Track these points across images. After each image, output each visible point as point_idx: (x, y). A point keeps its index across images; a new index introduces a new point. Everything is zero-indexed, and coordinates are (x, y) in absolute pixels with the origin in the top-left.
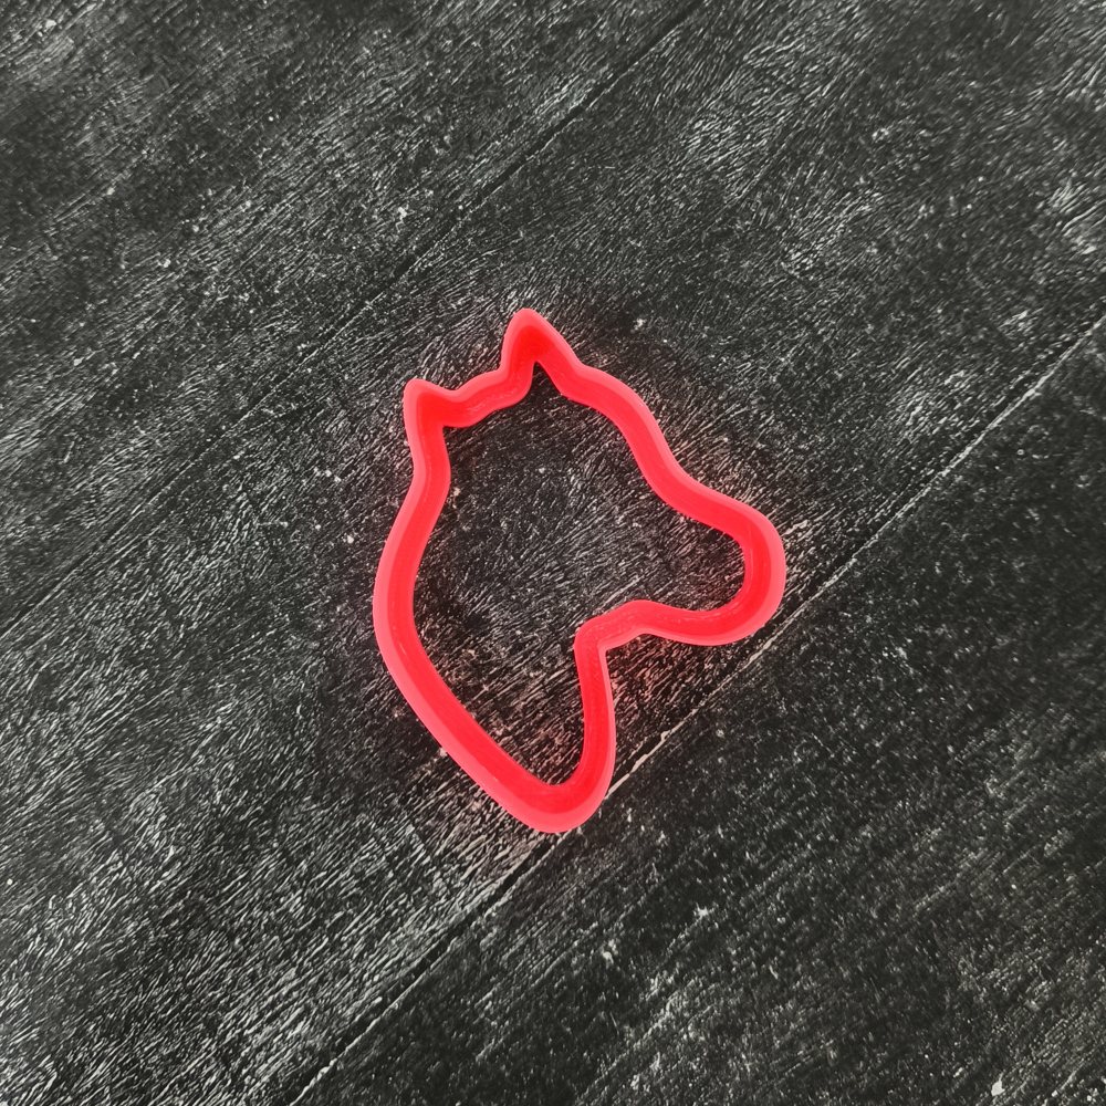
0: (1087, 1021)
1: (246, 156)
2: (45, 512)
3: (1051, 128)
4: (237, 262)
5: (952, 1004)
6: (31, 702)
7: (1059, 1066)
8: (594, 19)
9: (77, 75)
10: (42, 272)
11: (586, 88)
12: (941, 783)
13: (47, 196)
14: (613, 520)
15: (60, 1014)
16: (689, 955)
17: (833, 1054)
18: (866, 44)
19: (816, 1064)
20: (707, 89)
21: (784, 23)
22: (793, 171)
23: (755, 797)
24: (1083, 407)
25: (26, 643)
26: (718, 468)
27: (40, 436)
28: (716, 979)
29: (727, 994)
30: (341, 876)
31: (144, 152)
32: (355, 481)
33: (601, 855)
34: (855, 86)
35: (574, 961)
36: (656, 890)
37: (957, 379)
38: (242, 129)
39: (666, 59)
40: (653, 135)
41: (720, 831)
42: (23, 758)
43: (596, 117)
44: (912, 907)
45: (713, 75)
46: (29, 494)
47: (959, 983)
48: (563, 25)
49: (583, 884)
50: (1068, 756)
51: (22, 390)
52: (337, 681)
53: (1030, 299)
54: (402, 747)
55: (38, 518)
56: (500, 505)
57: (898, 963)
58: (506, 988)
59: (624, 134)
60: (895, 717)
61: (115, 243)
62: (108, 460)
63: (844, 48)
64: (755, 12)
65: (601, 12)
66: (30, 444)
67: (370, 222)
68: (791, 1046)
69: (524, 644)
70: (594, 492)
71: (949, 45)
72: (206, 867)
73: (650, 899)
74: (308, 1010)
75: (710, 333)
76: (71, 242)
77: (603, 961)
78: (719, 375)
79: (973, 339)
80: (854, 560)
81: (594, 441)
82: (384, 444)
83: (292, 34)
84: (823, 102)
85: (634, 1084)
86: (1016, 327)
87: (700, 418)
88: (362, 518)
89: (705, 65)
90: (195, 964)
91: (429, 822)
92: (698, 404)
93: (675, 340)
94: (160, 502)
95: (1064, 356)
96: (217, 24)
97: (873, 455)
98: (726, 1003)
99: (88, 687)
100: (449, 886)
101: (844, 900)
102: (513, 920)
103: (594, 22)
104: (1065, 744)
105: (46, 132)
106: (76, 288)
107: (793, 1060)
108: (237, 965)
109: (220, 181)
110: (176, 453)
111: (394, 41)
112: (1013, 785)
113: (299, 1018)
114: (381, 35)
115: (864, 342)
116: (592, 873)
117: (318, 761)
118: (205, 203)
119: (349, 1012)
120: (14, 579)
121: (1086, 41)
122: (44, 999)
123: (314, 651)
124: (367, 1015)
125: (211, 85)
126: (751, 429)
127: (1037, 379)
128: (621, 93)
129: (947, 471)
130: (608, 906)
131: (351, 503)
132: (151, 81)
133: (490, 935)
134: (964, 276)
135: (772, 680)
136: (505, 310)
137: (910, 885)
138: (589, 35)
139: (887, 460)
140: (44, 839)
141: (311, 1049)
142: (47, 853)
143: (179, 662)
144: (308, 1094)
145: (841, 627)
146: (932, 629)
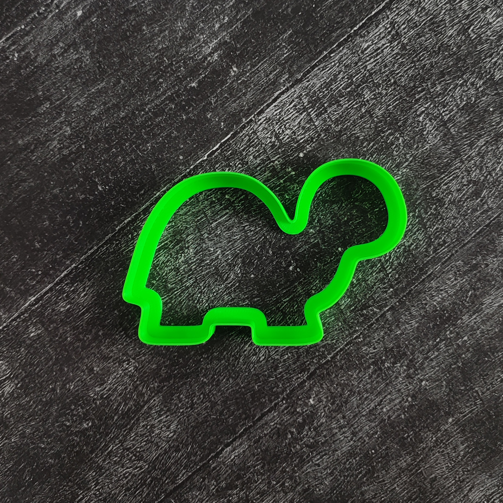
1: (386, 433)
2: (479, 269)
3: (10, 422)
4: (391, 382)
5: (94, 46)
7: (54, 21)
8: (217, 491)
9: (468, 480)
10: (483, 382)
13: (480, 420)
14: (222, 252)
16: (200, 68)
18: (91, 469)
20: (166, 452)
21: (127, 483)
22: (129, 409)
23: (168, 130)
24: (10, 291)
25: (487, 211)
27: (482, 304)
28: (190, 58)
29: (186, 52)
30: (347, 105)
31: (434, 439)
33: (235, 109)
34: (97, 449)
35: (249, 67)
36: (213, 94)
37: (64, 307)
38: (387, 447)
39: (184, 469)
41: (184, 117)
43: (219, 442)
45: (163, 459)
46: (487, 278)
48: (231, 489)
52: (347, 187)
53: (28, 342)
54: (319, 158)
55: (483, 266)
56: (272, 261)
58: (278, 57)
60: (105, 161)
61: (448, 394)
62: (451, 291)
64: (141, 489)
65: (213, 494)
66: (487, 301)
67: (327, 397)
70: (229, 265)
72: (406, 111)
74: (362, 52)
77: (237, 67)
79: (55, 325)
80: (117, 229)
81: (228, 288)
83: (362, 494)
84: (113, 442)
85: (227, 18)
86: (36, 329)
90: (410, 72)
91: (309, 126)
94: (427, 271)
95: (16, 315)
99: (459, 190)
100: (301, 99)
102: (275, 84)
103: (217, 489)
107: (161, 26)
109: (398, 422)
111: (313, 487)
112: (59, 131)
114: (320, 490)
116: (239, 103)
118: (405, 411)
119: (345, 51)
122: (475, 61)
124: (337, 49)
127: (29, 305)
129: (73, 266)
133: (284, 79)
135: (157, 179)
138: (220, 483)
139: (99, 272)
140: (477, 126)
141: (361, 37)
142: (475, 120)
143: (419, 199)
144: (363, 19)
145: (125, 200)
146: (86, 197)
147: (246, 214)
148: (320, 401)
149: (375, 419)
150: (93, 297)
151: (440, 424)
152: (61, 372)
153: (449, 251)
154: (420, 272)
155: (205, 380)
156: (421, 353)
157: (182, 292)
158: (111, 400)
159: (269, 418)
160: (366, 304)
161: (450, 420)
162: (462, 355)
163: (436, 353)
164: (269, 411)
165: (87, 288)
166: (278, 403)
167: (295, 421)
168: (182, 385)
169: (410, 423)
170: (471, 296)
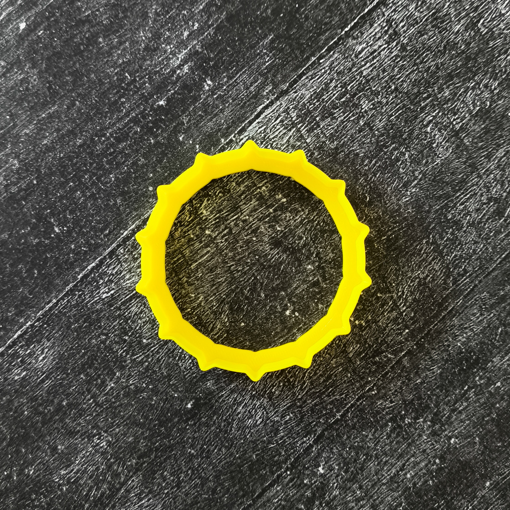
4: (413, 441)
5: (42, 63)
12: (41, 165)
14: (205, 298)
16: (169, 83)
17: (101, 40)
19: (109, 35)
23: (134, 158)
26: (149, 326)
28: (156, 72)
29: (151, 66)
30: (342, 118)
33: (212, 129)
35: (225, 79)
36: (185, 113)
37: (19, 374)
41: (152, 141)
44: (58, 107)
47: (38, 72)
56: (265, 306)
57: (67, 81)
58: (259, 67)
60: (62, 197)
62: (477, 329)
68: (121, 43)
69: (251, 233)
70: (215, 313)
72: (411, 122)
73: (188, 109)
74: (356, 56)
75: (152, 399)
77: (211, 80)
78: (147, 376)
80: (79, 277)
85: (197, 25)
87: (158, 352)
90: (413, 76)
91: (299, 144)
92: (158, 361)
93: (171, 396)
94: (447, 307)
97: (67, 332)
99: (478, 210)
100: (288, 113)
101: (92, 109)
102: (256, 98)
106: (503, 426)
107: (120, 37)
108: (392, 76)
110: (440, 333)
112: (5, 165)
113: (360, 52)
115: (68, 395)
116: (216, 121)
117: (357, 173)
119: (336, 55)
122: (487, 60)
124: (327, 54)
126: (131, 347)
129: (27, 324)
130: (209, 105)
133: (267, 91)
135: (124, 215)
137: (59, 117)
139: (59, 330)
140: (495, 135)
141: (354, 38)
142: (492, 128)
143: (432, 223)
144: (355, 18)
145: (87, 242)
146: (41, 242)
147: (230, 251)
148: (331, 469)
149: (397, 488)
150: (54, 360)
151: (476, 489)
152: (17, 455)
153: (472, 282)
154: (439, 308)
155: (193, 451)
156: (447, 405)
157: (160, 348)
158: (80, 484)
159: (272, 494)
160: (378, 349)
161: (488, 484)
162: (496, 404)
163: (465, 404)
164: (271, 485)
165: (46, 350)
166: (282, 475)
167: (303, 495)
168: (165, 460)
169: (440, 490)
170: (501, 334)
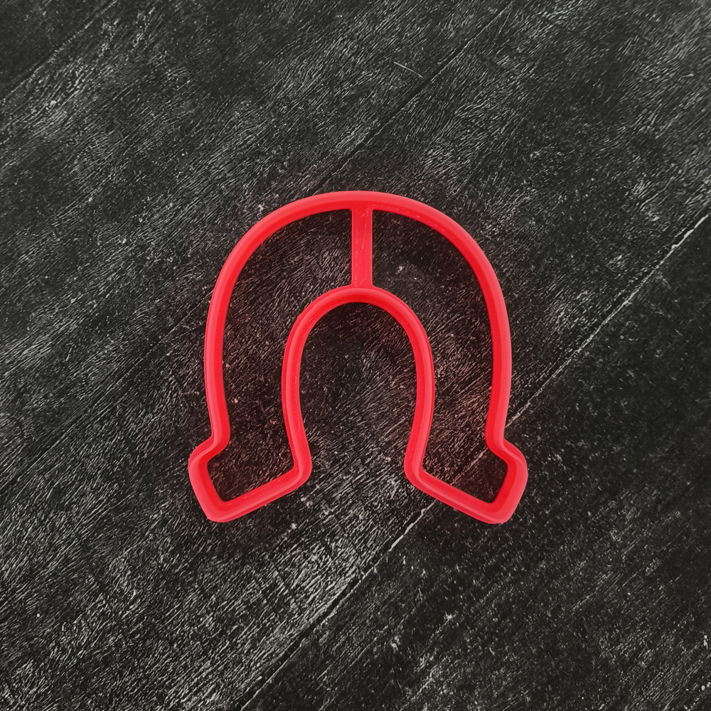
0: (674, 672)
1: (169, 177)
2: (55, 391)
3: (631, 149)
4: (166, 239)
5: (596, 666)
6: (49, 506)
7: (659, 700)
8: (369, 93)
9: (69, 132)
10: (51, 249)
11: (365, 132)
12: (585, 534)
13: (54, 203)
14: (389, 384)
15: (70, 695)
17: (528, 699)
18: (524, 103)
19: (519, 706)
20: (435, 131)
21: (478, 92)
22: (486, 177)
23: (477, 546)
24: (657, 310)
25: (45, 470)
26: (449, 352)
27: (52, 346)
28: (458, 657)
29: (465, 665)
30: (236, 604)
31: (110, 176)
32: (238, 366)
33: (389, 585)
34: (519, 127)
35: (375, 650)
36: (421, 605)
37: (584, 296)
38: (166, 161)
39: (410, 114)
40: (405, 158)
41: (458, 568)
42: (45, 540)
43: (372, 149)
44: (571, 609)
45: (438, 123)
46: (45, 380)
47: (600, 653)
48: (351, 96)
49: (378, 604)
50: (657, 515)
51: (40, 319)
52: (230, 486)
53: (624, 248)
54: (270, 524)
55: (51, 395)
56: (323, 378)
57: (564, 643)
58: (335, 668)
59: (388, 159)
60: (557, 495)
61: (94, 230)
62: (92, 359)
63: (512, 106)
64: (460, 86)
65: (372, 88)
66: (46, 351)
67: (242, 214)
68: (503, 695)
69: (340, 460)
70: (378, 368)
71: (572, 103)
72: (155, 602)
73: (418, 611)
74: (218, 685)
75: (440, 273)
76: (68, 231)
77: (391, 648)
78: (447, 297)
79: (592, 272)
80: (529, 404)
81: (376, 338)
82: (254, 344)
83: (194, 105)
84: (501, 137)
86: (616, 265)
87: (437, 323)
88: (243, 388)
89: (433, 117)
90: (150, 661)
91: (287, 569)
92: (436, 315)
93: (421, 278)
94: (124, 382)
95: (644, 281)
96: (150, 100)
97: (537, 342)
98: (464, 671)
99: (82, 496)
100: (300, 607)
101: (531, 607)
102: (338, 626)
104: (655, 508)
105: (52, 166)
106: (71, 258)
107: (505, 704)
108: (176, 660)
109: (154, 192)
110: (132, 353)
111: (253, 108)
112: (626, 533)
113: (213, 691)
114: (245, 104)
115: (530, 276)
116: (384, 595)
117: (220, 535)
118: (146, 205)
119: (243, 686)
120: (37, 432)
121: (648, 99)
122: (61, 686)
123: (216, 468)
124: (253, 687)
125: (147, 136)
126: (467, 328)
127: (629, 294)
128: (386, 134)
129: (580, 349)
130: (393, 616)
131: (236, 380)
132: (112, 134)
133: (325, 636)
134: (586, 235)
135: (484, 476)
136: (322, 263)
137: (569, 596)
138: (366, 102)
139: (545, 344)
140: (58, 589)
142: (60, 597)
143: (137, 478)
146: (576, 443)
149: (183, 193)
150: (549, 312)
151: (103, 194)
152: (577, 214)
153: (95, 411)
154: (132, 381)
155: (395, 222)
156: (129, 277)
157: (435, 328)
158: (509, 186)
159: (312, 182)
160: (201, 333)
161: (90, 199)
163: (109, 279)
165: (557, 322)
167: (280, 182)
170: (66, 355)
